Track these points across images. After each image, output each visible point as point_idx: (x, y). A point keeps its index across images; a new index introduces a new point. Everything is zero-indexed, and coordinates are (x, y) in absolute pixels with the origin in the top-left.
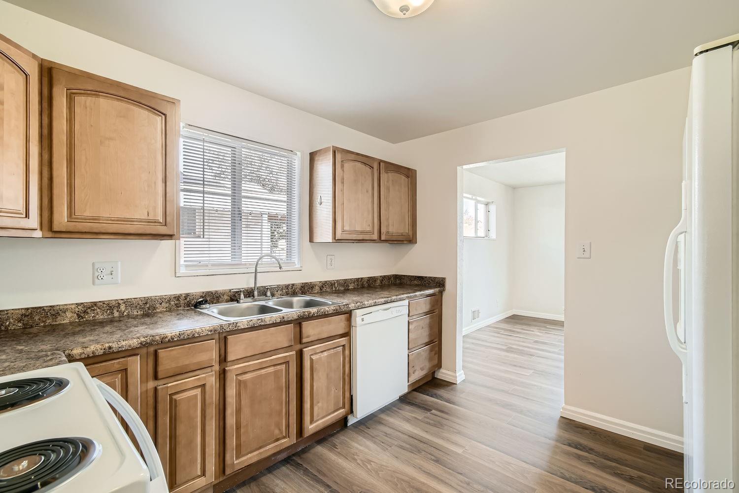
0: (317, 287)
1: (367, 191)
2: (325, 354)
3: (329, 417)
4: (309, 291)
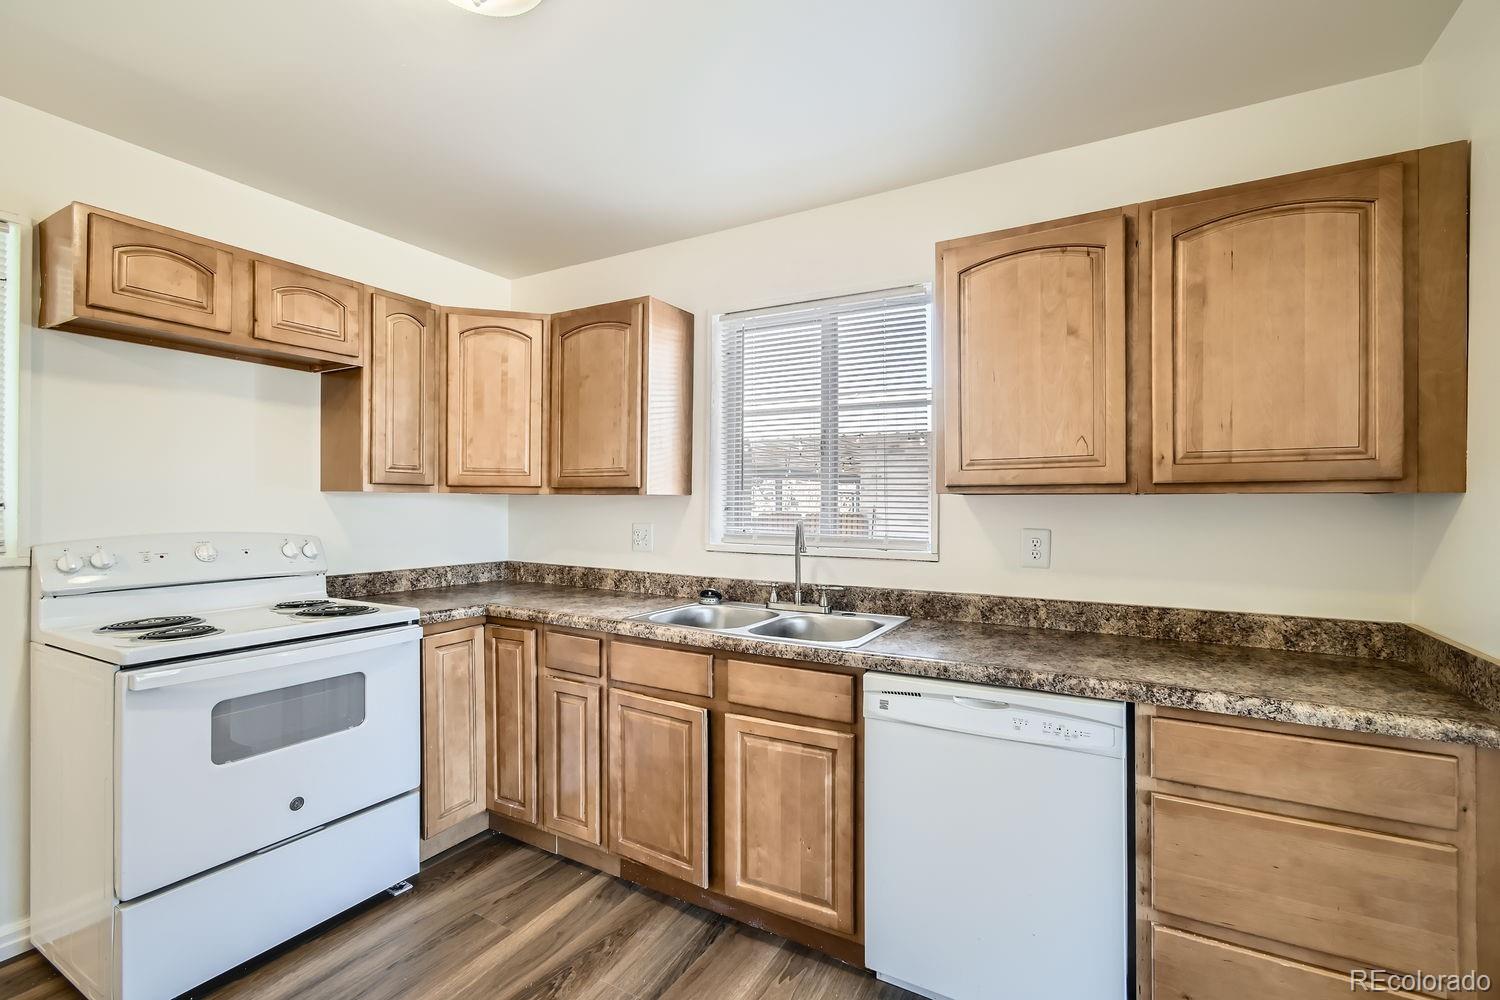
1: (1072, 332)
2: (779, 747)
3: (790, 900)
4: (945, 614)
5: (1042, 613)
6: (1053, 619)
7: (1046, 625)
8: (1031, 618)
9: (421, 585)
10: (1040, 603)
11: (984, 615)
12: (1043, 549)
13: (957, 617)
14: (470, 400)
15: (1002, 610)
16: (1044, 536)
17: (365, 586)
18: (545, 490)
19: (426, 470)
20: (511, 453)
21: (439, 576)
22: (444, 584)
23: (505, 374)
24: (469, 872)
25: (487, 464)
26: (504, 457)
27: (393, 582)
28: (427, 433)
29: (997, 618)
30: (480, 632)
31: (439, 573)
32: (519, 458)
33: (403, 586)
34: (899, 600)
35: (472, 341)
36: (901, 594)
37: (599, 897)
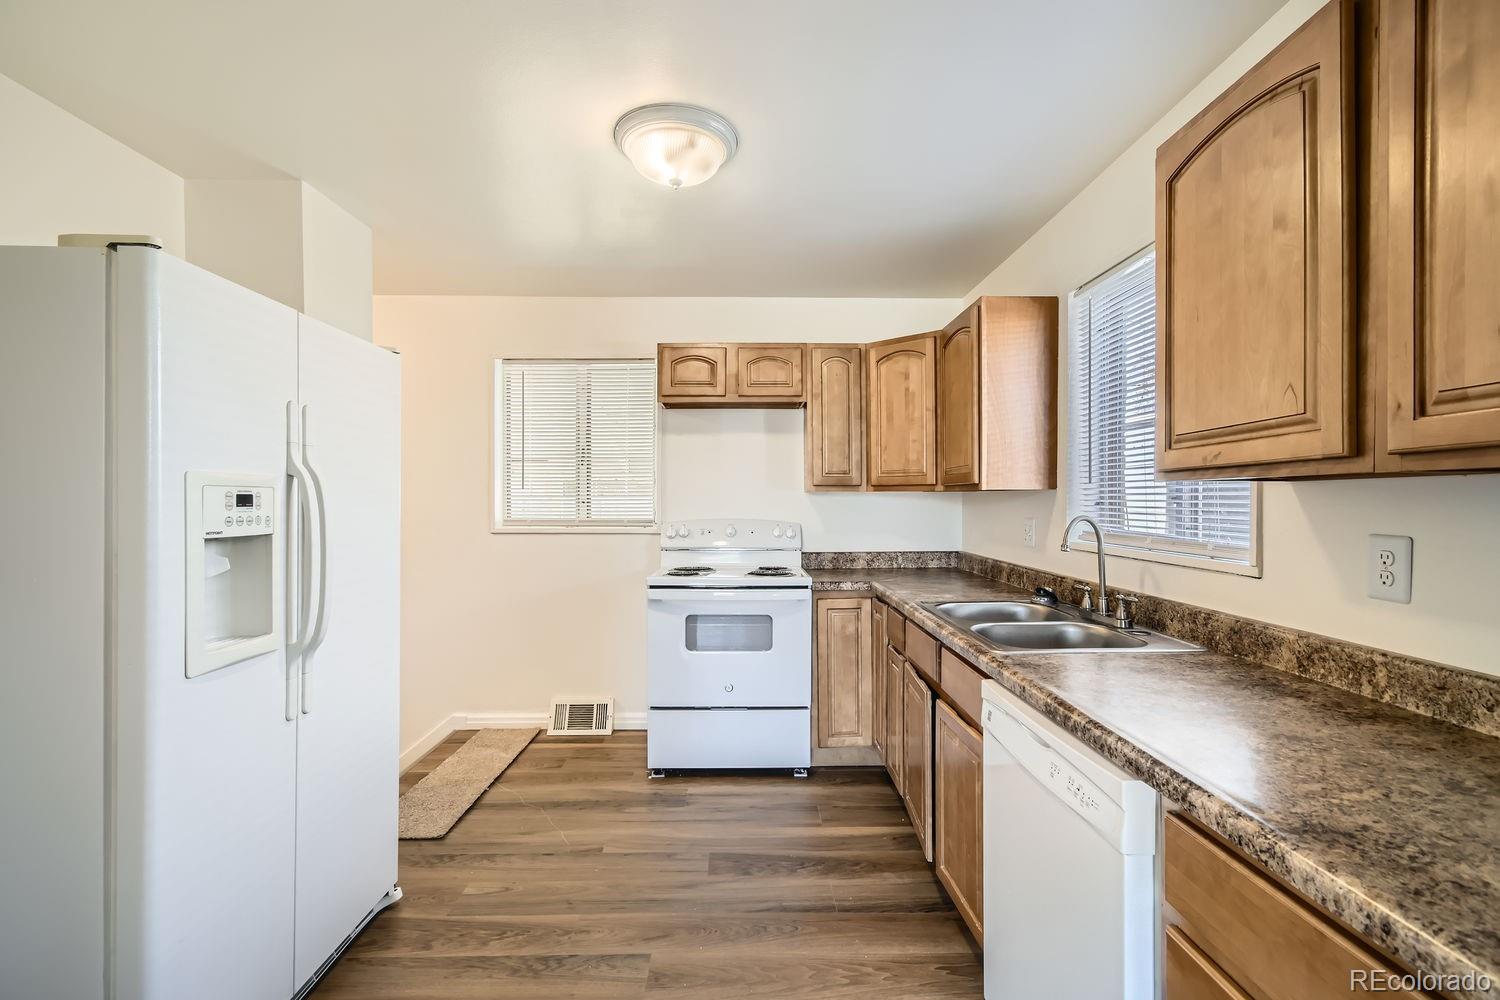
0: (1286, 654)
4: (1255, 654)
5: (1381, 676)
6: (1397, 690)
7: (1387, 698)
8: (1364, 680)
9: (875, 565)
10: (1378, 659)
11: (1301, 665)
12: (1400, 569)
13: (1268, 659)
14: (884, 414)
15: (1324, 660)
16: (1400, 548)
17: (831, 562)
18: (940, 487)
19: (855, 475)
20: (913, 456)
21: (891, 559)
22: (895, 566)
23: (907, 389)
24: (844, 784)
25: (896, 467)
26: (907, 460)
27: (853, 561)
28: (855, 445)
29: (1317, 672)
30: (867, 605)
31: (891, 557)
32: (919, 460)
33: (861, 564)
34: (1206, 625)
35: (884, 368)
36: (1210, 615)
37: (894, 839)
